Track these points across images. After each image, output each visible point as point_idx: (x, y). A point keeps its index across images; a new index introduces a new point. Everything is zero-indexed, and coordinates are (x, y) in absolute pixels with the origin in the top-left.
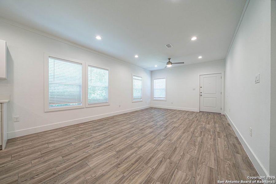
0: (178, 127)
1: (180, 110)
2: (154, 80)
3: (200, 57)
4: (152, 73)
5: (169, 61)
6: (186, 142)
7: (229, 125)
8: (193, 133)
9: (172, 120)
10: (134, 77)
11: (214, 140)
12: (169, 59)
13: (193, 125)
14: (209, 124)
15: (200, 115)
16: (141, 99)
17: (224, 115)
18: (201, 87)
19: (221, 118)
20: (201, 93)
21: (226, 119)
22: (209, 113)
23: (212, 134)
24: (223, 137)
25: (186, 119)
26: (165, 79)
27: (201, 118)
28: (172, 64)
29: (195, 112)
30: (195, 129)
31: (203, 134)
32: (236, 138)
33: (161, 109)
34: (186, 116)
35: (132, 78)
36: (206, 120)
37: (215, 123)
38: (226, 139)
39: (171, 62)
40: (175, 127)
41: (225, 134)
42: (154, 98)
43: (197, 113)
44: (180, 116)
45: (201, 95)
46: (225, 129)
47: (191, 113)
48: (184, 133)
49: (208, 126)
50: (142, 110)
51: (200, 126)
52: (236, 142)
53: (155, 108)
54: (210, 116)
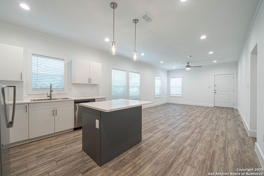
0: (199, 116)
1: (196, 106)
2: (171, 79)
3: (215, 61)
4: (168, 72)
5: (188, 65)
6: (207, 123)
7: (239, 115)
8: (211, 119)
9: (192, 112)
10: (156, 77)
11: (226, 122)
12: (188, 63)
13: (210, 115)
14: (222, 114)
15: (214, 109)
16: (160, 96)
17: (237, 109)
18: (216, 86)
19: (234, 111)
20: (216, 90)
21: (238, 112)
22: (222, 108)
23: (224, 119)
24: (232, 121)
25: (203, 111)
26: (181, 78)
27: (216, 111)
28: (190, 67)
29: (210, 107)
30: (212, 117)
31: (218, 119)
32: (242, 122)
33: (178, 104)
34: (203, 110)
35: (154, 77)
36: (220, 112)
37: (227, 114)
38: (234, 122)
39: (190, 66)
40: (196, 116)
41: (234, 120)
42: (171, 95)
43: (212, 107)
44: (197, 109)
45: (216, 93)
46: (234, 117)
47: (206, 107)
48: (204, 119)
49: (221, 116)
50: (162, 105)
51: (215, 116)
52: (240, 123)
53: (172, 104)
54: (223, 110)
